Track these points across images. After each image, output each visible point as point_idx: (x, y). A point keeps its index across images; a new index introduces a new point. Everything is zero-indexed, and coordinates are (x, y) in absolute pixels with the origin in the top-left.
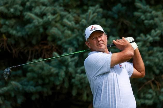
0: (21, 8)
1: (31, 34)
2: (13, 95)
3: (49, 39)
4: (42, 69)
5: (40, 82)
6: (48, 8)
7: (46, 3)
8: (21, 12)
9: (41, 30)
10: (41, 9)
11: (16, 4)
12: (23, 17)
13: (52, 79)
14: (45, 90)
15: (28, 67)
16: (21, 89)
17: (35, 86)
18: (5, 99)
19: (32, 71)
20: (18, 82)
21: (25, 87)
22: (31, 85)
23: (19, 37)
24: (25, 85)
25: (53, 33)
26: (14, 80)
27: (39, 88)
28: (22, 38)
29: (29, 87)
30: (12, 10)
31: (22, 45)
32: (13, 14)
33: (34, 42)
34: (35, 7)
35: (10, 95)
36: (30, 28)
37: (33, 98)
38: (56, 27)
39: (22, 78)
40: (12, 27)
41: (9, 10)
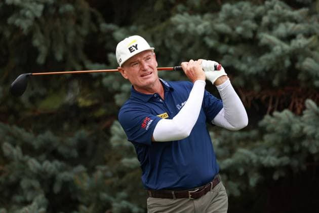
0: (254, 25)
1: (271, 70)
2: (242, 171)
3: (301, 77)
4: (289, 127)
5: (287, 149)
6: (298, 26)
7: (295, 18)
8: (255, 32)
9: (287, 63)
10: (287, 27)
11: (246, 19)
12: (258, 41)
13: (305, 143)
14: (295, 163)
15: (267, 125)
16: (255, 161)
17: (279, 157)
18: (229, 179)
19: (273, 131)
20: (252, 149)
21: (262, 158)
22: (273, 155)
23: (251, 75)
24: (262, 155)
25: (306, 68)
26: (244, 147)
27: (285, 160)
28: (257, 76)
29: (268, 158)
30: (239, 30)
31: (257, 88)
32: (240, 35)
33: (276, 82)
34: (277, 25)
35: (237, 172)
36: (269, 60)
37: (276, 177)
38: (312, 57)
39: (258, 143)
40: (240, 58)
41: (234, 29)
